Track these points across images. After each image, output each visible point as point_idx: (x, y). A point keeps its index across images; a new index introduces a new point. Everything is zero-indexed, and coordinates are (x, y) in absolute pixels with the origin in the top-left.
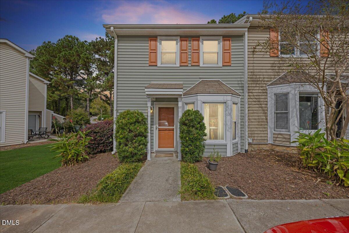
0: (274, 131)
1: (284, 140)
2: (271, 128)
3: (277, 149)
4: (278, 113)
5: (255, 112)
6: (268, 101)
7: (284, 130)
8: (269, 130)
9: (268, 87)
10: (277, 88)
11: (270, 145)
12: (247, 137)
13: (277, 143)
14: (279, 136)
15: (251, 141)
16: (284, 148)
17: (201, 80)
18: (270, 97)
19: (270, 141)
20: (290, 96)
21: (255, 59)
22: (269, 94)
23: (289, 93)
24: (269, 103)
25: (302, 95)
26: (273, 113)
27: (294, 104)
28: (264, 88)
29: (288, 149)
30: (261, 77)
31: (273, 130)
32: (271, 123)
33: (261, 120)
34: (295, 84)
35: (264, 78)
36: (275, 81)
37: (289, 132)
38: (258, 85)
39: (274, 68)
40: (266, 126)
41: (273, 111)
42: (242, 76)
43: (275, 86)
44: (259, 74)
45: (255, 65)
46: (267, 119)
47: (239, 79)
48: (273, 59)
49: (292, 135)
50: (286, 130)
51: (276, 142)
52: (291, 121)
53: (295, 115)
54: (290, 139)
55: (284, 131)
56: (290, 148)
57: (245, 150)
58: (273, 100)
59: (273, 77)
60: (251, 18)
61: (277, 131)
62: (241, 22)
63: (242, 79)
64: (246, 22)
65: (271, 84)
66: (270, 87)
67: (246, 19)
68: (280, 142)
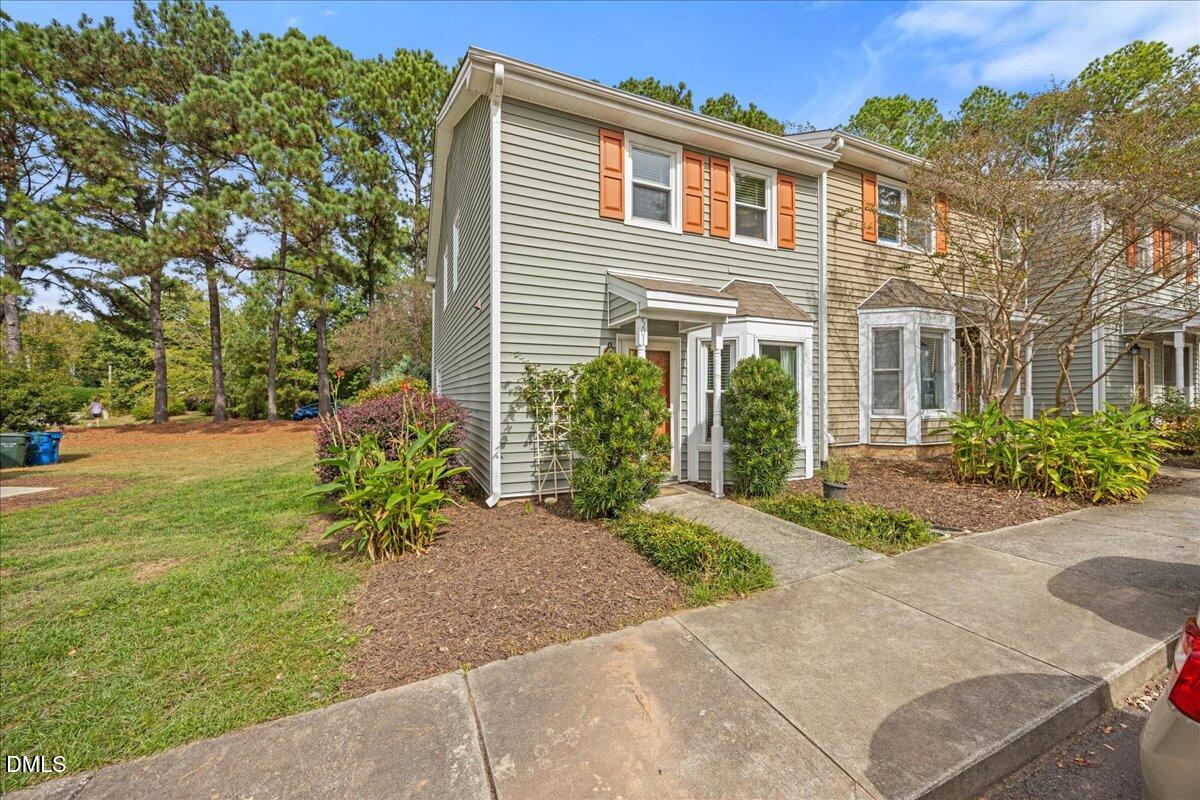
0: (873, 413)
1: (894, 433)
2: (866, 408)
3: (880, 455)
4: (881, 373)
5: (838, 368)
6: (860, 343)
7: (892, 411)
8: (862, 413)
9: (861, 311)
10: (879, 315)
11: (863, 448)
12: (825, 430)
13: (880, 441)
14: (885, 425)
15: (832, 440)
16: (893, 452)
17: (734, 278)
18: (863, 335)
19: (864, 440)
20: (906, 335)
21: (839, 241)
22: (863, 327)
23: (902, 328)
24: (862, 349)
25: (928, 336)
26: (871, 373)
27: (913, 354)
28: (853, 313)
29: (901, 453)
30: (849, 285)
31: (870, 412)
32: (866, 397)
33: (847, 390)
34: (914, 309)
35: (853, 289)
36: (871, 299)
37: (903, 414)
38: (842, 306)
39: (869, 268)
40: (856, 404)
41: (870, 367)
42: (815, 281)
43: (875, 311)
44: (844, 278)
45: (838, 255)
46: (857, 387)
47: (809, 287)
48: (866, 247)
49: (908, 421)
50: (898, 411)
51: (877, 439)
52: (907, 390)
53: (914, 376)
54: (905, 429)
55: (891, 414)
56: (905, 449)
57: (822, 463)
58: (870, 343)
59: (867, 288)
60: (841, 142)
61: (879, 414)
62: (811, 142)
63: (815, 288)
64: (829, 147)
65: (866, 306)
66: (865, 311)
67: (829, 141)
68: (886, 439)
